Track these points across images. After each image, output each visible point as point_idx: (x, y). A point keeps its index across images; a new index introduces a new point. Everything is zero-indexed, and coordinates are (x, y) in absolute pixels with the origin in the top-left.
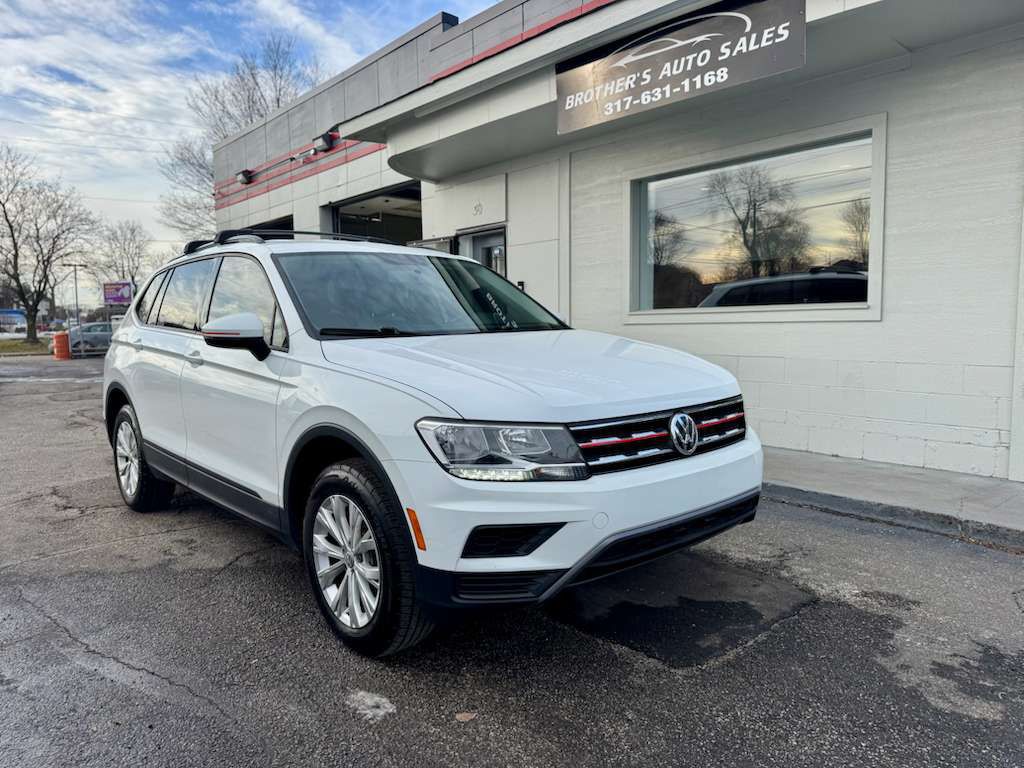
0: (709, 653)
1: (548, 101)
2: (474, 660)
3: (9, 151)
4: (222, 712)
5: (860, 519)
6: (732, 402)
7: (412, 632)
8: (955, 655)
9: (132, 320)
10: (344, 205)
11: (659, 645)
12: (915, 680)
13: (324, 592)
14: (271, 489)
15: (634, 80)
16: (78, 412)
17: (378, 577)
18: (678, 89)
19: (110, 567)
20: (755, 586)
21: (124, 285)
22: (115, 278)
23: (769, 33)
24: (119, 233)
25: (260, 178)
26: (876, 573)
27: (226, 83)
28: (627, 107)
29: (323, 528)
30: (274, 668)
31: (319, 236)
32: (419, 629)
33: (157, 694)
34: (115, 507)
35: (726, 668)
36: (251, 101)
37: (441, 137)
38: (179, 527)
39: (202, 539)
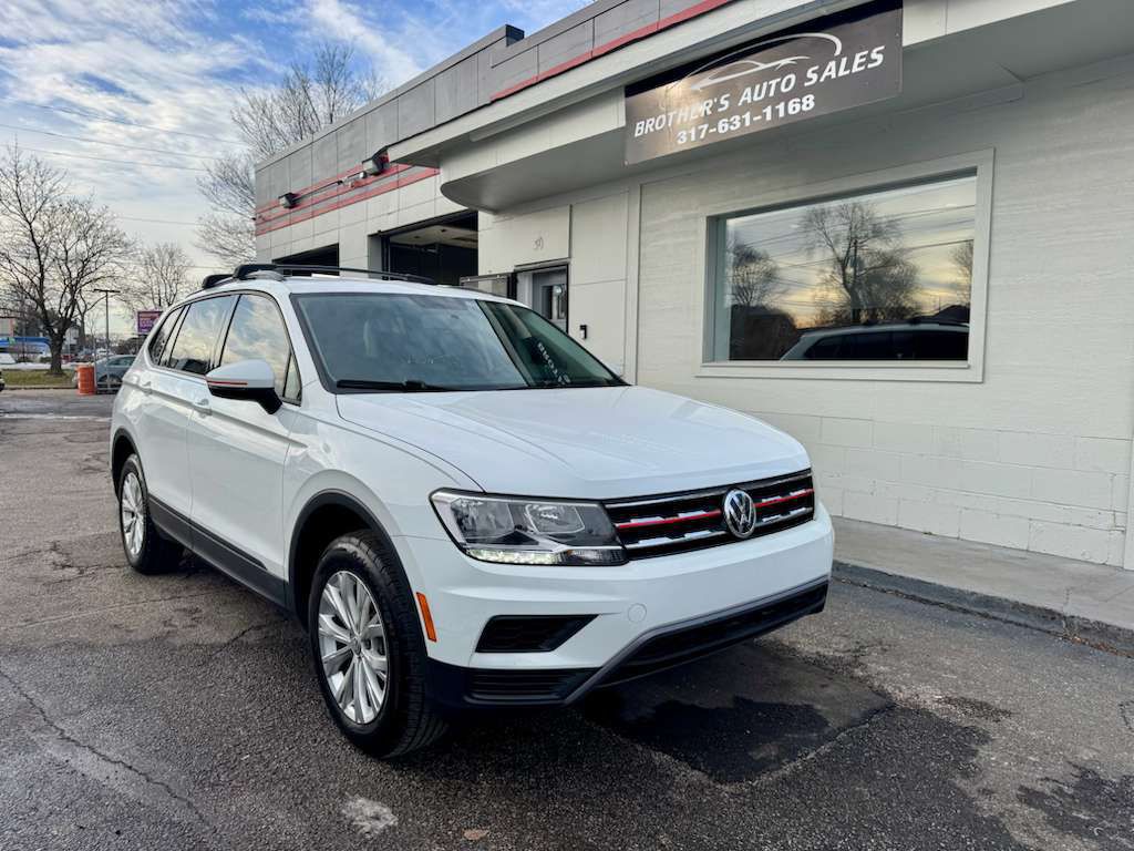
0: (762, 767)
1: (615, 127)
2: (492, 765)
3: (38, 165)
4: (201, 817)
5: (952, 609)
6: (802, 477)
7: (420, 733)
8: (1047, 779)
9: (143, 361)
10: (396, 234)
11: (705, 754)
12: (998, 808)
13: (329, 679)
14: (276, 559)
15: (710, 105)
16: (94, 456)
17: (385, 668)
18: (759, 117)
19: (102, 638)
20: (823, 686)
21: (160, 314)
22: (151, 306)
23: (861, 57)
24: (156, 256)
25: (306, 202)
26: (965, 676)
27: (276, 97)
28: (702, 136)
29: (330, 608)
30: (266, 766)
31: (366, 275)
32: (431, 729)
33: (131, 793)
34: (117, 567)
35: (780, 785)
36: (302, 117)
37: (500, 164)
38: (184, 593)
39: (208, 609)
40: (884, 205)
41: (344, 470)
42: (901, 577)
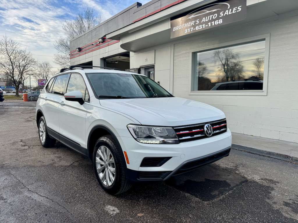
0: (214, 197)
2: (143, 197)
3: (12, 41)
4: (67, 211)
5: (260, 155)
6: (223, 120)
7: (124, 188)
8: (290, 199)
9: (44, 91)
10: (107, 58)
11: (199, 194)
12: (278, 207)
13: (99, 174)
14: (84, 143)
15: (194, 22)
16: (29, 117)
17: (115, 171)
18: (207, 25)
19: (36, 164)
20: (228, 176)
21: (44, 80)
22: (41, 78)
23: (235, 9)
24: (43, 65)
25: (83, 50)
26: (265, 173)
27: (74, 22)
28: (192, 31)
29: (99, 155)
30: (83, 197)
31: (100, 68)
32: (127, 187)
33: (48, 205)
34: (39, 146)
35: (220, 202)
36: (81, 28)
37: (136, 39)
38: (57, 153)
39: (63, 157)
40: (235, 50)
41: (102, 119)
42: (246, 147)
